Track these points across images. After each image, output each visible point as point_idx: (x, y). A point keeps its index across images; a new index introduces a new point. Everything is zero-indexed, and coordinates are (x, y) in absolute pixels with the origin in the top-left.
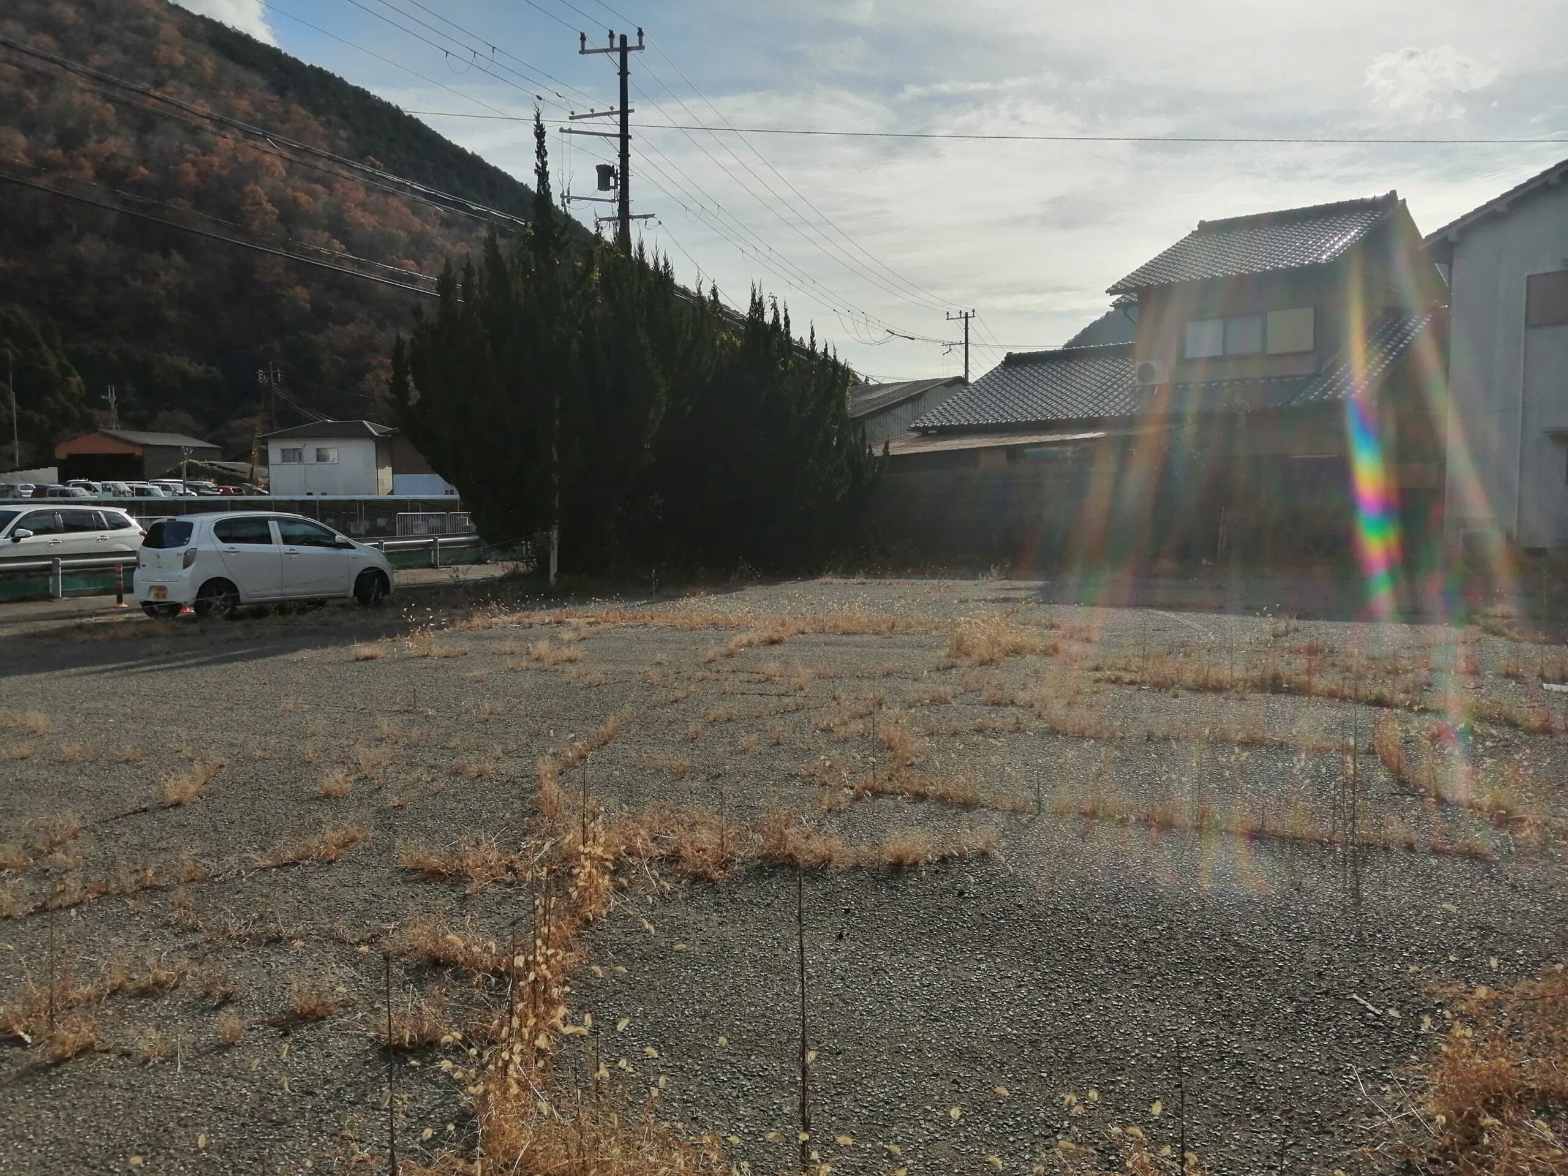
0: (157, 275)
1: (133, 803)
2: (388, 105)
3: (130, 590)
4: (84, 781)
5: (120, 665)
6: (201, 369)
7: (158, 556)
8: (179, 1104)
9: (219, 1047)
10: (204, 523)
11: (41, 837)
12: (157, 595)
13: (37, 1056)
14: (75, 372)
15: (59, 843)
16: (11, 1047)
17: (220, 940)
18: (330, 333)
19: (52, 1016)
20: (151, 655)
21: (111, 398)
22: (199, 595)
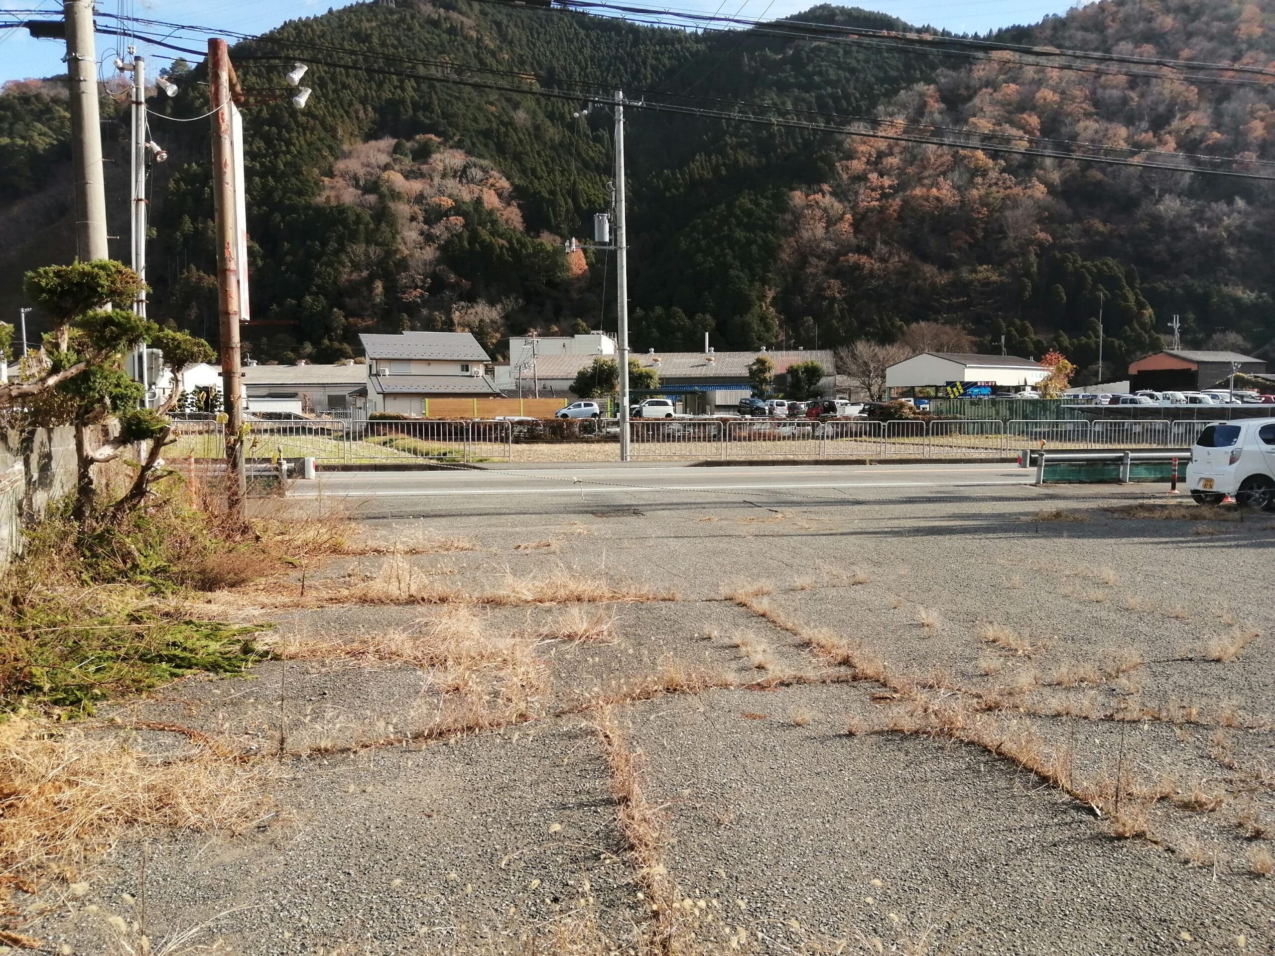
0: (1221, 220)
1: (1181, 652)
3: (1183, 479)
4: (1142, 627)
5: (1174, 539)
6: (1253, 296)
7: (1209, 453)
8: (1214, 907)
9: (1250, 873)
10: (1250, 427)
11: (1110, 663)
12: (1205, 486)
13: (1105, 827)
14: (1149, 306)
15: (1123, 671)
16: (1088, 814)
17: (1254, 784)
19: (1117, 802)
20: (1198, 534)
21: (1176, 325)
22: (1241, 488)
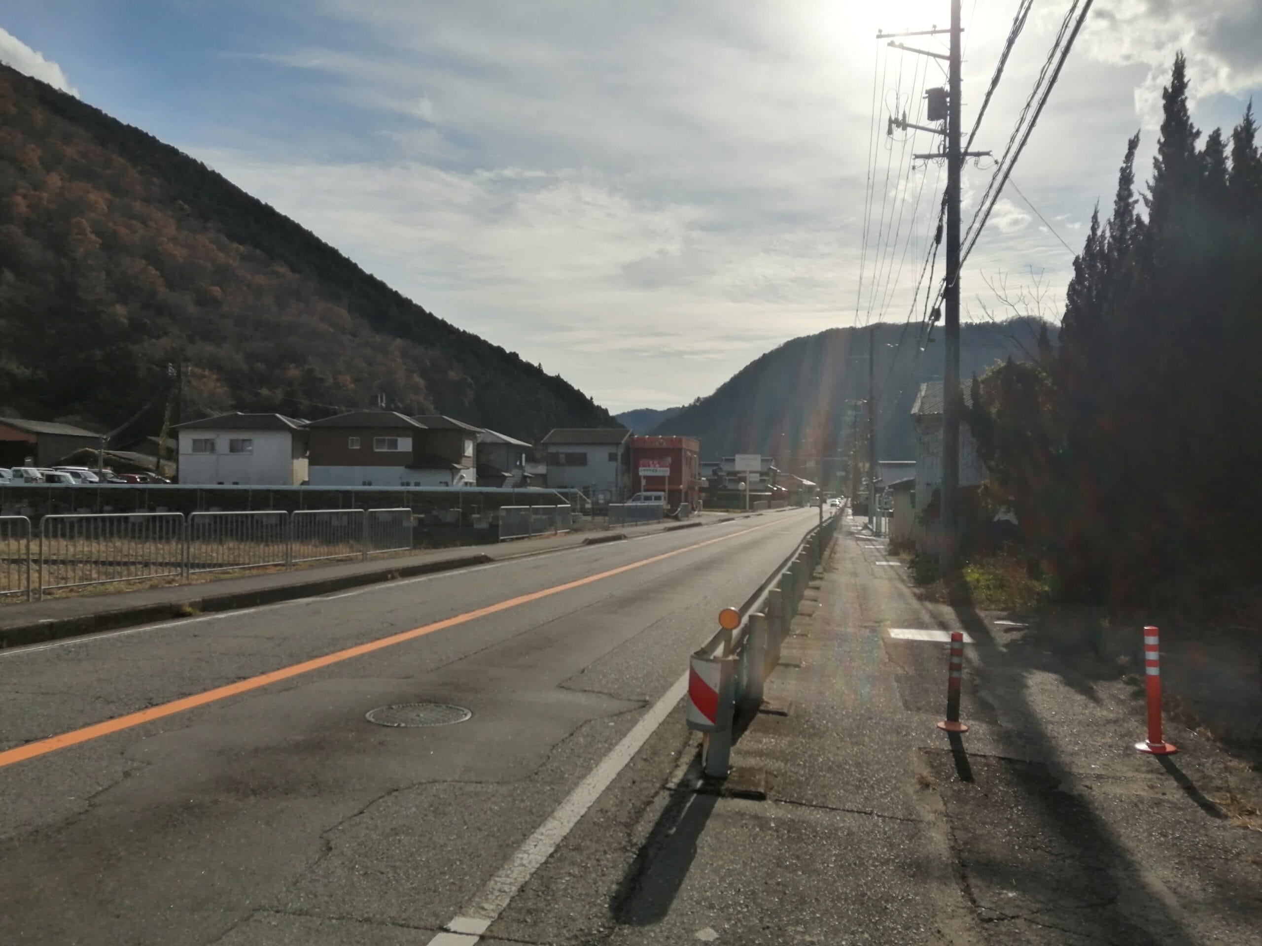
2: (195, 161)
18: (146, 345)
